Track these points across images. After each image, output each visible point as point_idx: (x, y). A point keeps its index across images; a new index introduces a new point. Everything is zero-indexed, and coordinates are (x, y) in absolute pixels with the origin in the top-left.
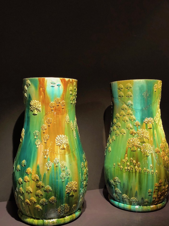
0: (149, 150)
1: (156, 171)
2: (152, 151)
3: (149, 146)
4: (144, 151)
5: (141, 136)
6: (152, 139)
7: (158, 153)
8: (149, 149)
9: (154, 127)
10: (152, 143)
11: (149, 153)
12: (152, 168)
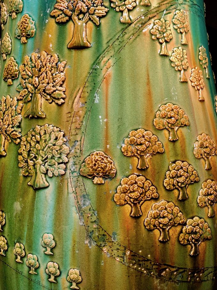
0: (53, 157)
1: (74, 273)
2: (63, 166)
3: (53, 137)
4: (26, 162)
5: (29, 86)
6: (78, 104)
7: (96, 180)
8: (50, 156)
9: (105, 41)
10: (73, 126)
11: (46, 174)
12: (49, 252)
